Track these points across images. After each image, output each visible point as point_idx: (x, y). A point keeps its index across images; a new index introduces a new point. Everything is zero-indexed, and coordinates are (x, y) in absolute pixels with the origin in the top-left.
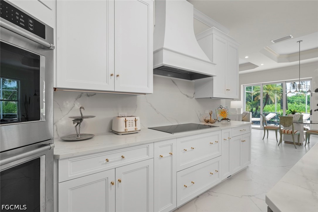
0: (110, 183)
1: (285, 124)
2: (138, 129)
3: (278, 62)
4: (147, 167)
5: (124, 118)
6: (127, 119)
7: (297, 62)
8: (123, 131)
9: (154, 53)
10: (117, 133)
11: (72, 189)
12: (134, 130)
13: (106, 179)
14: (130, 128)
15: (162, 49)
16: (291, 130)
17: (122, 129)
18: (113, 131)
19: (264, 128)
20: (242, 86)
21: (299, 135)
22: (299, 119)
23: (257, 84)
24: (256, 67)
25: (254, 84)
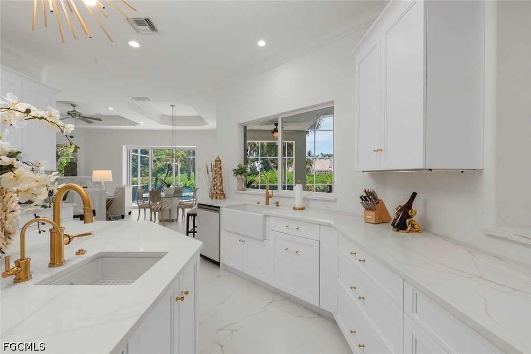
1: (154, 200)
3: (161, 124)
7: (170, 128)
16: (161, 207)
19: (139, 206)
20: (124, 147)
21: (170, 210)
22: (173, 192)
23: (144, 147)
24: (136, 124)
25: (140, 147)
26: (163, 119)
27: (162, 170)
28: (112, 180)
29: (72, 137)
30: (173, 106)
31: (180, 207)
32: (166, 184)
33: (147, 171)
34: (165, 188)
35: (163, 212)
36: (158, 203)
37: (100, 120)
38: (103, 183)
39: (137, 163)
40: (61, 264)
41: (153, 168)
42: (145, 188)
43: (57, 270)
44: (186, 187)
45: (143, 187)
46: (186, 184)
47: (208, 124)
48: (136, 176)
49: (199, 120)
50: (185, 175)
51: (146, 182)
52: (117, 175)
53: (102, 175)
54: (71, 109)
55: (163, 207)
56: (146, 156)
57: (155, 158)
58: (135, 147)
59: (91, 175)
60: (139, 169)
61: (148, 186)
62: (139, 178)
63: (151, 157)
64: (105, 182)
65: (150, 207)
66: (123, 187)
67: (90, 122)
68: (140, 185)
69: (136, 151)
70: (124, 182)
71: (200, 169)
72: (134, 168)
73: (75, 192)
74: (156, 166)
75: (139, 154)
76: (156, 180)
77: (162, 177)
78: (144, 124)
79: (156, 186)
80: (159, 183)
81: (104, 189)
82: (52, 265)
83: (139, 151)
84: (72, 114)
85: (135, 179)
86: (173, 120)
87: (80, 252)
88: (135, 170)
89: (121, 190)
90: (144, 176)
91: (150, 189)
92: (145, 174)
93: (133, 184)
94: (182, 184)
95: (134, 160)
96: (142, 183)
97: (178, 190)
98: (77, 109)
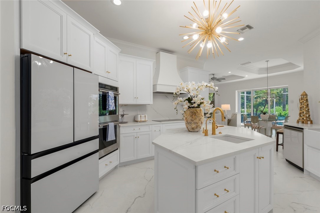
0: (135, 137)
1: (254, 122)
2: (146, 120)
3: (259, 74)
4: (149, 134)
5: (140, 115)
6: (141, 115)
7: (265, 75)
8: (140, 120)
9: (153, 85)
10: (137, 122)
11: (124, 137)
12: (144, 120)
13: (134, 136)
14: (143, 120)
15: (157, 84)
16: (258, 126)
17: (139, 119)
18: (135, 121)
19: (245, 125)
20: (236, 91)
21: (265, 129)
22: (268, 118)
23: (248, 90)
24: (243, 77)
25: (246, 90)
26: (261, 71)
27: (261, 104)
28: (230, 110)
29: (217, 91)
30: (267, 61)
31: (274, 128)
32: (263, 112)
33: (250, 104)
34: (262, 115)
35: (260, 130)
36: (257, 124)
37: (224, 79)
38: (226, 111)
39: (244, 100)
40: (215, 134)
41: (255, 103)
42: (249, 115)
43: (214, 136)
44: (280, 115)
45: (248, 115)
46: (281, 114)
47: (300, 67)
48: (244, 108)
49: (290, 65)
50: (281, 108)
51: (250, 111)
52: (233, 107)
53: (226, 107)
54: (212, 76)
55: (260, 127)
56: (250, 95)
57: (256, 96)
58: (243, 90)
59: (220, 107)
60: (245, 104)
61: (251, 114)
62: (246, 109)
63: (253, 95)
64: (227, 110)
65: (251, 126)
66: (236, 113)
67: (220, 81)
68: (246, 113)
69: (244, 93)
70: (237, 111)
71: (292, 102)
72: (243, 103)
73: (219, 110)
74: (257, 101)
75: (245, 95)
76: (257, 110)
77: (262, 108)
78: (248, 76)
79: (256, 114)
80: (259, 112)
81: (226, 114)
82: (213, 134)
83: (245, 93)
84: (213, 79)
85: (243, 110)
86: (268, 70)
87: (220, 133)
88: (243, 104)
89: (235, 115)
90: (249, 108)
91: (252, 115)
92: (249, 106)
93: (241, 112)
94: (277, 113)
95: (242, 98)
96: (248, 112)
97: (272, 117)
98: (215, 76)
